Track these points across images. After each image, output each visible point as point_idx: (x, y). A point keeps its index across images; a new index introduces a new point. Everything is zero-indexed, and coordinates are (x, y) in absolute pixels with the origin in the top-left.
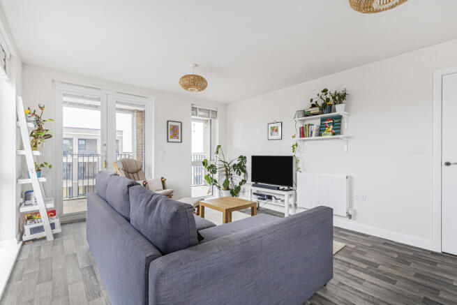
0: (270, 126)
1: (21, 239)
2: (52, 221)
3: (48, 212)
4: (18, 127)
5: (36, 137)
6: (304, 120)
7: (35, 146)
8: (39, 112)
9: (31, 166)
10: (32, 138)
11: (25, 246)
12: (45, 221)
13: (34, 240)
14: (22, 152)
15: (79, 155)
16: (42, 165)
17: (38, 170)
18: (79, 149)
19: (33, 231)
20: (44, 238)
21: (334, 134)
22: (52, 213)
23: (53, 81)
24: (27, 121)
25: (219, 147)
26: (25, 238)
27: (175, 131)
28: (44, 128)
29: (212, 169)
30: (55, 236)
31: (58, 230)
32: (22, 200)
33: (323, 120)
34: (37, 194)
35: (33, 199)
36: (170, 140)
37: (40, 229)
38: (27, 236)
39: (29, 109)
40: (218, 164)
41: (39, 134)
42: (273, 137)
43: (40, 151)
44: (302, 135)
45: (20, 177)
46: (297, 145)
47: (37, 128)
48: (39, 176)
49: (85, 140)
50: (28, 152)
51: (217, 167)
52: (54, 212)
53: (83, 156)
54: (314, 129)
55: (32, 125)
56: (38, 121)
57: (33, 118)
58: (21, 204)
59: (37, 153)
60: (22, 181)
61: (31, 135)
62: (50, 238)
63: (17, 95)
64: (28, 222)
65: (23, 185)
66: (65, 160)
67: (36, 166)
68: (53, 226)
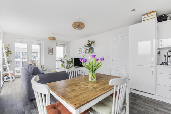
0: (79, 49)
1: (3, 81)
2: (12, 76)
3: (11, 74)
4: (3, 51)
5: (7, 54)
6: (86, 48)
7: (7, 56)
8: (8, 47)
9: (6, 61)
10: (6, 54)
11: (4, 83)
12: (10, 76)
13: (7, 81)
14: (3, 58)
15: (23, 58)
16: (9, 61)
17: (8, 63)
18: (23, 56)
19: (7, 79)
20: (10, 81)
21: (92, 52)
22: (12, 74)
23: (12, 37)
24: (5, 49)
25: (66, 55)
26: (4, 81)
27: (51, 51)
28: (10, 51)
29: (63, 62)
30: (13, 80)
31: (14, 79)
32: (3, 71)
33: (90, 48)
34: (8, 69)
35: (7, 70)
36: (49, 54)
37: (9, 78)
38: (5, 80)
39: (5, 46)
40: (65, 61)
41: (8, 53)
42: (80, 53)
43: (8, 57)
44: (85, 52)
45: (3, 64)
46: (84, 55)
47: (8, 51)
48: (8, 64)
49: (25, 52)
50: (5, 58)
51: (65, 62)
52: (13, 74)
53: (24, 58)
54: (88, 51)
55: (6, 50)
56: (8, 49)
57: (7, 49)
58: (3, 72)
59: (8, 58)
60: (4, 65)
61: (6, 53)
62: (12, 81)
63: (2, 43)
64: (5, 76)
65: (4, 66)
66: (16, 60)
67: (7, 61)
68: (12, 78)
